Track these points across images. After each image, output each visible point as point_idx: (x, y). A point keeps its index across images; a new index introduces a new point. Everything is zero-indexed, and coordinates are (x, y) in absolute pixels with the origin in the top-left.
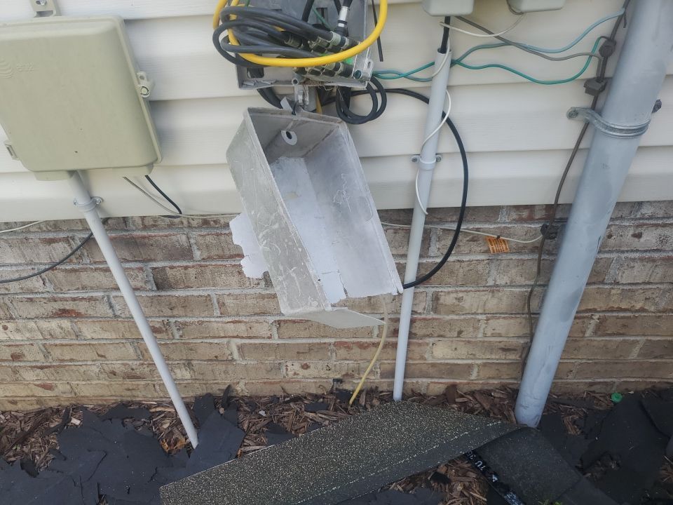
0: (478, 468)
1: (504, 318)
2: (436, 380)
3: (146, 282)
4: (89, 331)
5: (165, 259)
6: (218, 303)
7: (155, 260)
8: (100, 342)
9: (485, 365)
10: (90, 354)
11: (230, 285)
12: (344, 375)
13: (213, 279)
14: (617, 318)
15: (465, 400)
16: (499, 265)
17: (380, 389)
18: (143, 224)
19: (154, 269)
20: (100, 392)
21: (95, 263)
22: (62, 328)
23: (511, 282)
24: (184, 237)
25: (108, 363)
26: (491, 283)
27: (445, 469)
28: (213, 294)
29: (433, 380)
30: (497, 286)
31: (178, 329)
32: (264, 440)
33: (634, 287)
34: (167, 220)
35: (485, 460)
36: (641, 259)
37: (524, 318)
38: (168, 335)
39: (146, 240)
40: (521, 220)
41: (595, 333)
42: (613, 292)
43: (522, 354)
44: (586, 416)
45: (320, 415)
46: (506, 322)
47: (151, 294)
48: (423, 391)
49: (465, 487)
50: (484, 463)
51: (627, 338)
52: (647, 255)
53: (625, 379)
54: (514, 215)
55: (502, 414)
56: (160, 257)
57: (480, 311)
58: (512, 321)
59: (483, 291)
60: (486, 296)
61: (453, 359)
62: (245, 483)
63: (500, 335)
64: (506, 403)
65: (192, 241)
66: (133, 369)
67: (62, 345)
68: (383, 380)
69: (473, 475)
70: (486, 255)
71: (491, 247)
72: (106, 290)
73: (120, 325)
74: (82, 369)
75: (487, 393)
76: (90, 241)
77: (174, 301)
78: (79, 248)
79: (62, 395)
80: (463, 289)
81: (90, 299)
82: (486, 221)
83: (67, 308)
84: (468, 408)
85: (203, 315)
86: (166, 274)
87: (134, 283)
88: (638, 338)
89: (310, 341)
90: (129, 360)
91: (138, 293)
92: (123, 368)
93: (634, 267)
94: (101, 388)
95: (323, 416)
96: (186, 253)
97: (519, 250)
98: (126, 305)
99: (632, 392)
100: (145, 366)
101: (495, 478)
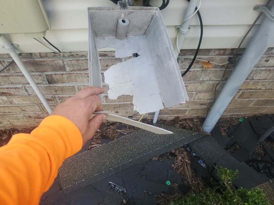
0: (188, 151)
1: (204, 93)
2: (171, 115)
3: (43, 81)
4: (16, 101)
5: (52, 71)
6: (78, 89)
7: (47, 71)
8: (22, 105)
9: (192, 110)
10: (18, 110)
11: (84, 82)
12: (133, 115)
13: (75, 79)
14: (249, 92)
15: (182, 123)
16: (206, 73)
17: (147, 119)
18: (40, 55)
19: (46, 75)
20: (24, 124)
21: (17, 73)
22: (3, 100)
23: (210, 79)
24: (61, 62)
25: (27, 113)
26: (201, 79)
27: (174, 151)
28: (75, 86)
29: (170, 115)
30: (203, 81)
31: (59, 99)
32: (100, 142)
33: (259, 81)
34: (53, 54)
35: (190, 147)
36: (265, 70)
37: (212, 93)
38: (55, 102)
39: (42, 63)
40: (220, 54)
41: (239, 98)
42: (250, 82)
43: (208, 106)
44: (229, 127)
45: (123, 131)
46: (204, 94)
47: (46, 86)
48: (165, 119)
49: (182, 158)
50: (190, 148)
51: (250, 99)
52: (268, 68)
53: (245, 113)
54: (217, 52)
55: (197, 128)
56: (49, 70)
57: (194, 90)
58: (207, 94)
59: (197, 83)
60: (198, 85)
61: (179, 108)
62: (93, 160)
63: (200, 99)
64: (198, 123)
65: (65, 63)
66: (39, 115)
67: (4, 107)
68: (149, 116)
69: (185, 153)
70: (201, 68)
71: (204, 66)
72: (23, 84)
73: (32, 98)
74: (15, 116)
75: (191, 120)
76: (13, 63)
77: (57, 88)
78: (7, 66)
79: (6, 125)
80: (189, 82)
81: (16, 88)
82: (204, 55)
83: (5, 92)
84: (183, 126)
85: (71, 94)
86: (52, 77)
87: (37, 81)
88: (255, 99)
89: (120, 103)
90: (37, 112)
91: (39, 85)
92: (34, 115)
93: (261, 73)
94: (24, 122)
95: (124, 131)
96: (63, 68)
97: (216, 67)
98: (33, 90)
99: (247, 117)
100: (44, 114)
101: (194, 154)
